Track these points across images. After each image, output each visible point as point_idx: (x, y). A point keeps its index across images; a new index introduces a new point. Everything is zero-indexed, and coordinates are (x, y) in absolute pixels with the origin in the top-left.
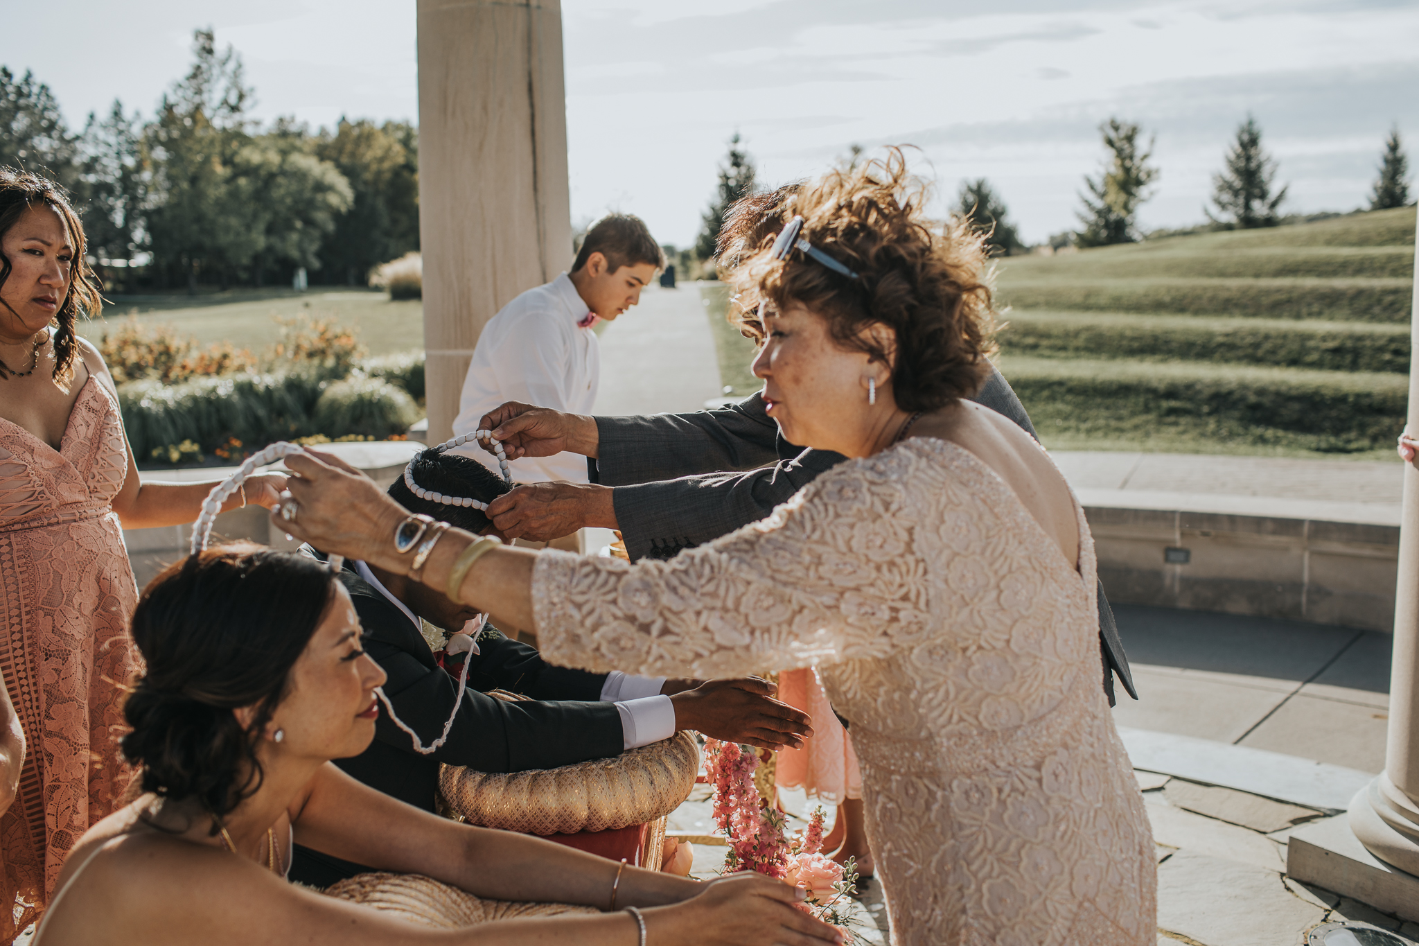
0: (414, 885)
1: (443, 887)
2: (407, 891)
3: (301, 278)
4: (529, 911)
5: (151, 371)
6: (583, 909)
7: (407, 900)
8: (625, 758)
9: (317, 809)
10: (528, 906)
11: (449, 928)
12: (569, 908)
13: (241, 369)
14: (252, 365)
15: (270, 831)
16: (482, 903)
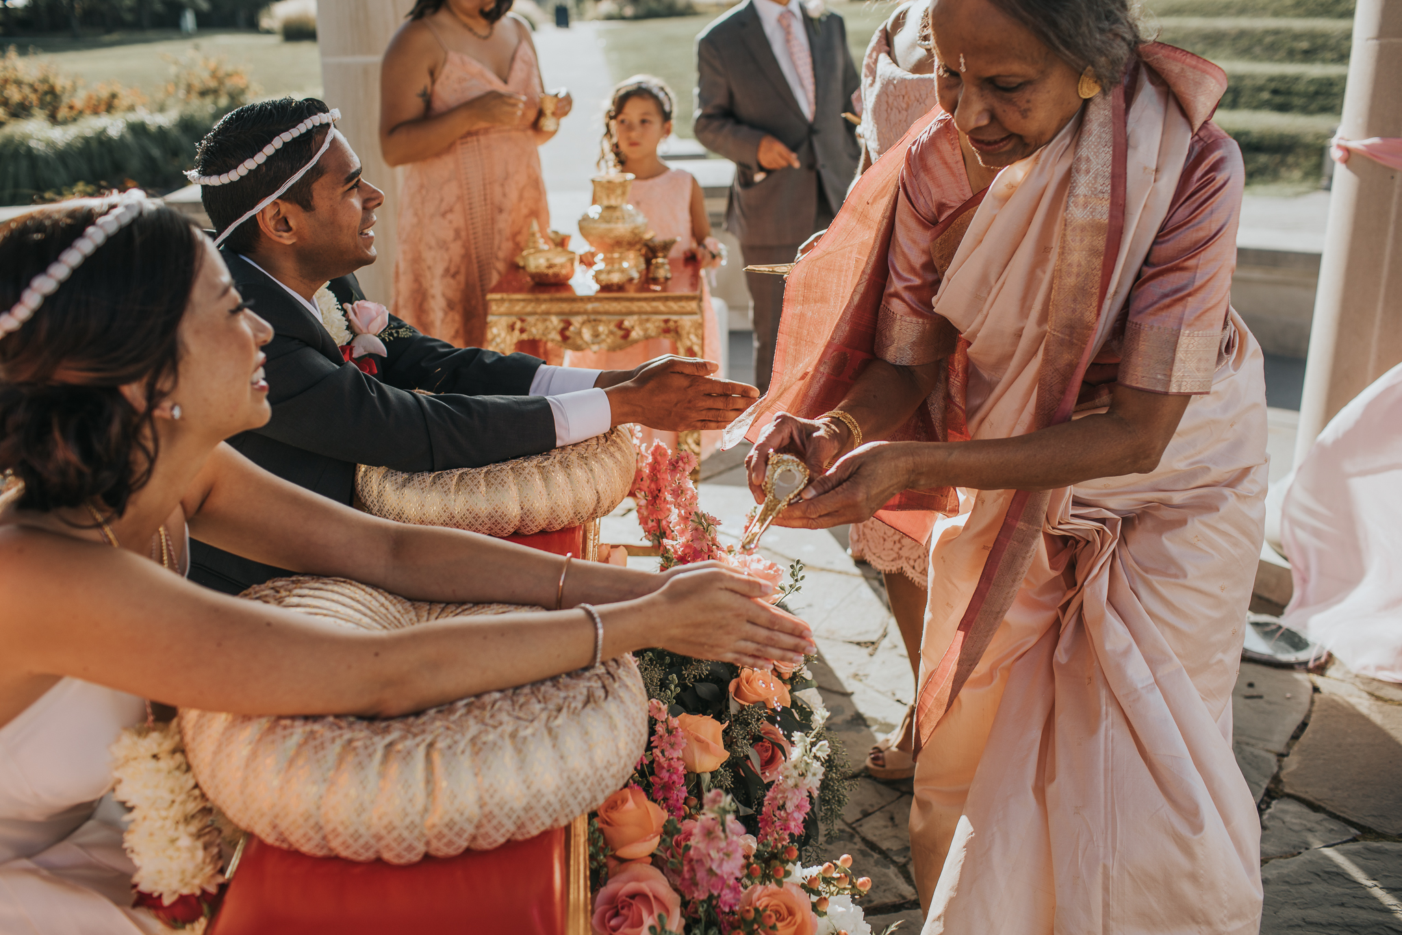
0: (336, 588)
1: (369, 590)
2: (330, 595)
3: (189, 20)
4: (467, 612)
5: (37, 111)
6: (526, 608)
7: (327, 604)
8: (556, 455)
9: (220, 501)
10: (465, 607)
11: (378, 632)
12: (512, 608)
13: (131, 108)
14: (144, 105)
15: (161, 529)
16: (413, 605)
